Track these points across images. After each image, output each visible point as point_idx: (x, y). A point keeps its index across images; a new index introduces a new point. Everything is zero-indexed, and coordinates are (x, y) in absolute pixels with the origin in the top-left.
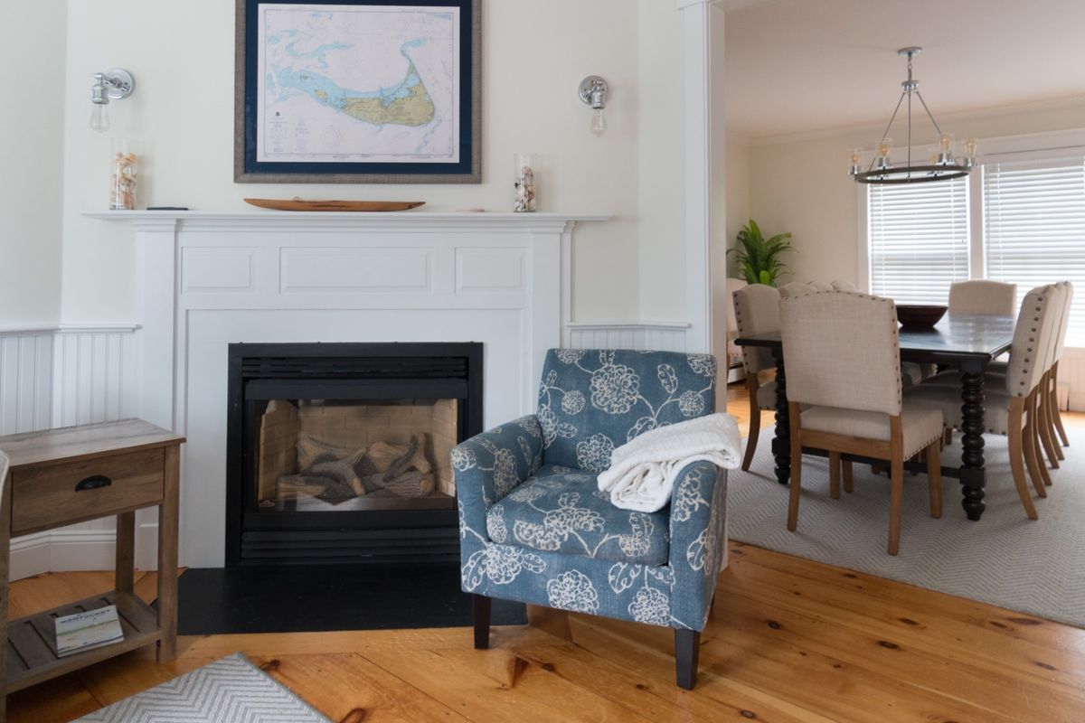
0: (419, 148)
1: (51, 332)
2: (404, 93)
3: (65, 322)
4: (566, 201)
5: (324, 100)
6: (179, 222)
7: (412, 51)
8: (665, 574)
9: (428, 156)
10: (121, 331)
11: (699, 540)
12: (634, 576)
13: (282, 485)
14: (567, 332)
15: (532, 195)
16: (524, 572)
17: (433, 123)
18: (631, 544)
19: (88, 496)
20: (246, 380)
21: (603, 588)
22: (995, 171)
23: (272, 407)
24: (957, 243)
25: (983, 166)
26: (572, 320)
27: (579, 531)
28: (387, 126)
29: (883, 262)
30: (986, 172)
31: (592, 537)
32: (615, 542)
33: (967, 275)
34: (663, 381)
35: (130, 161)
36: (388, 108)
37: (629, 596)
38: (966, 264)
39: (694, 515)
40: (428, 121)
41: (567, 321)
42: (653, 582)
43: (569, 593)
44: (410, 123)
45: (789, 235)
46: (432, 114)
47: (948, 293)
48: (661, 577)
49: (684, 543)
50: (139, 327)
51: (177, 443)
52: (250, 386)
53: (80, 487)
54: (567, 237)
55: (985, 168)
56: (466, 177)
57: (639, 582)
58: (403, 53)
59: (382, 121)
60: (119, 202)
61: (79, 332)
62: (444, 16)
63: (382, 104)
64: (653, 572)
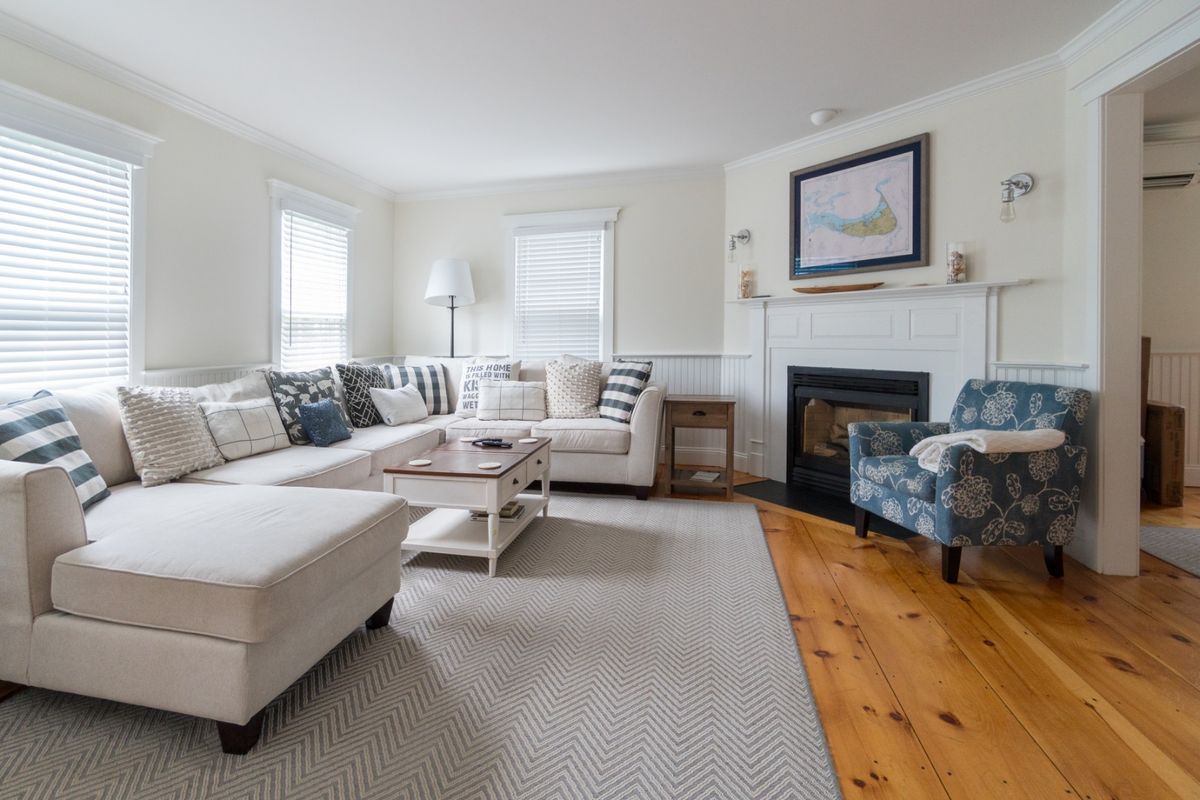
0: (887, 248)
1: (719, 357)
2: (878, 215)
3: (726, 352)
4: (993, 272)
5: (833, 227)
6: (765, 303)
7: (883, 189)
8: (933, 508)
9: (892, 252)
10: (744, 357)
11: (948, 489)
12: (918, 506)
13: (816, 447)
14: (992, 369)
15: (963, 269)
16: (874, 495)
17: (896, 230)
18: (913, 485)
19: (698, 418)
20: (795, 386)
21: (905, 510)
23: (812, 403)
26: (998, 359)
27: (891, 474)
28: (867, 238)
31: (896, 478)
32: (905, 483)
34: (1031, 405)
35: (745, 274)
36: (868, 227)
37: (916, 516)
39: (946, 473)
40: (893, 230)
41: (993, 359)
42: (927, 512)
43: (891, 511)
44: (881, 233)
46: (895, 225)
48: (930, 509)
49: (941, 489)
50: (750, 356)
51: (733, 404)
52: (798, 389)
53: (695, 414)
54: (994, 300)
56: (917, 263)
57: (920, 510)
58: (877, 190)
59: (865, 234)
60: (740, 296)
61: (730, 357)
62: (903, 160)
63: (865, 224)
64: (927, 505)
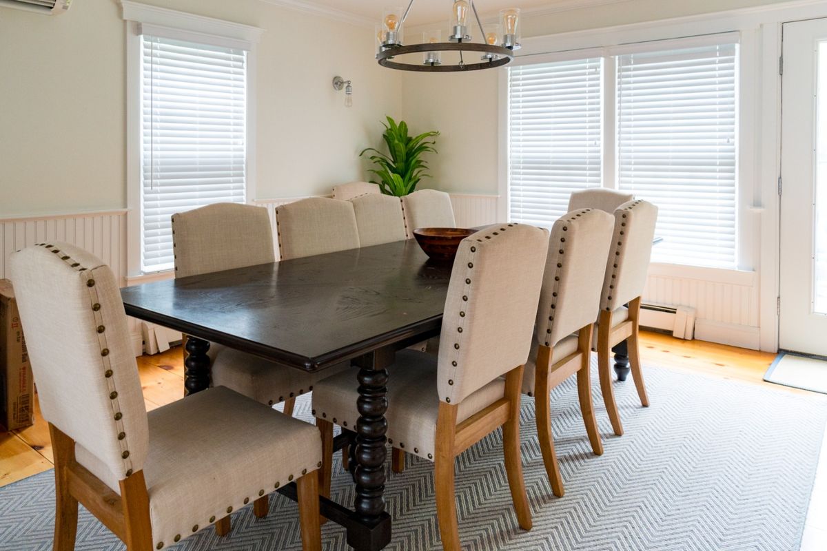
22: (628, 63)
24: (590, 146)
25: (617, 57)
29: (522, 165)
30: (619, 65)
33: (599, 182)
38: (599, 169)
45: (436, 134)
47: (568, 201)
55: (619, 59)
